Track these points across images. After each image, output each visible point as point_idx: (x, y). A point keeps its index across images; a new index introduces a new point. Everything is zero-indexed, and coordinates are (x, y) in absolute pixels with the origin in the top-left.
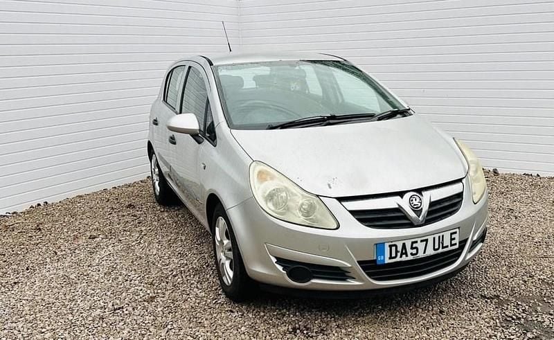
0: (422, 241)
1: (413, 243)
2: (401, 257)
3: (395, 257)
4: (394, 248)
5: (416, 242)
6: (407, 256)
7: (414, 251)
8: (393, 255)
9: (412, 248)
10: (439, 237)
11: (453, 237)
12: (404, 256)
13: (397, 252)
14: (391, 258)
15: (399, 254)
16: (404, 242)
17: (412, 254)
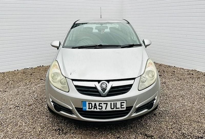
0: (104, 104)
1: (100, 104)
2: (94, 109)
3: (91, 108)
4: (90, 105)
5: (101, 104)
6: (97, 109)
7: (100, 108)
8: (90, 107)
9: (99, 106)
10: (114, 103)
11: (122, 104)
12: (95, 109)
13: (92, 106)
14: (89, 108)
15: (93, 108)
16: (95, 102)
17: (99, 108)
